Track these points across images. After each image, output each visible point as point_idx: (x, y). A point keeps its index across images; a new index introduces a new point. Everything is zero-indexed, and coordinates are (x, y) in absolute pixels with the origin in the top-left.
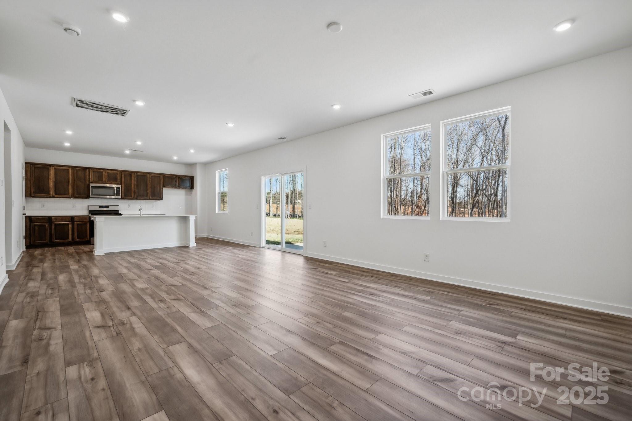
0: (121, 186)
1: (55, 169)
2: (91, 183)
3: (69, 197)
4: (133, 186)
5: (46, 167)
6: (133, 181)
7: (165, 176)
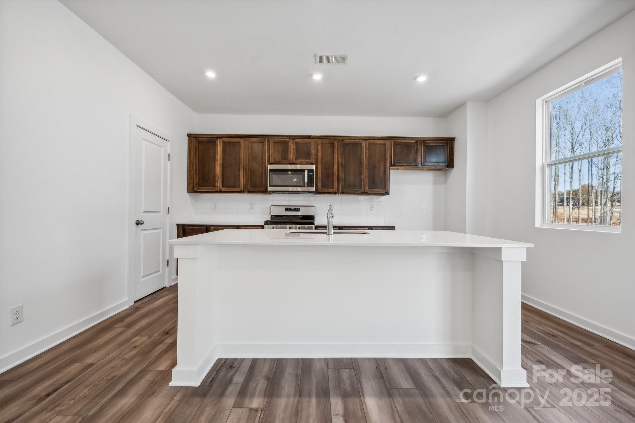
0: (317, 168)
1: (223, 142)
2: (272, 164)
3: (241, 192)
4: (336, 167)
5: (211, 139)
6: (336, 155)
7: (394, 141)
